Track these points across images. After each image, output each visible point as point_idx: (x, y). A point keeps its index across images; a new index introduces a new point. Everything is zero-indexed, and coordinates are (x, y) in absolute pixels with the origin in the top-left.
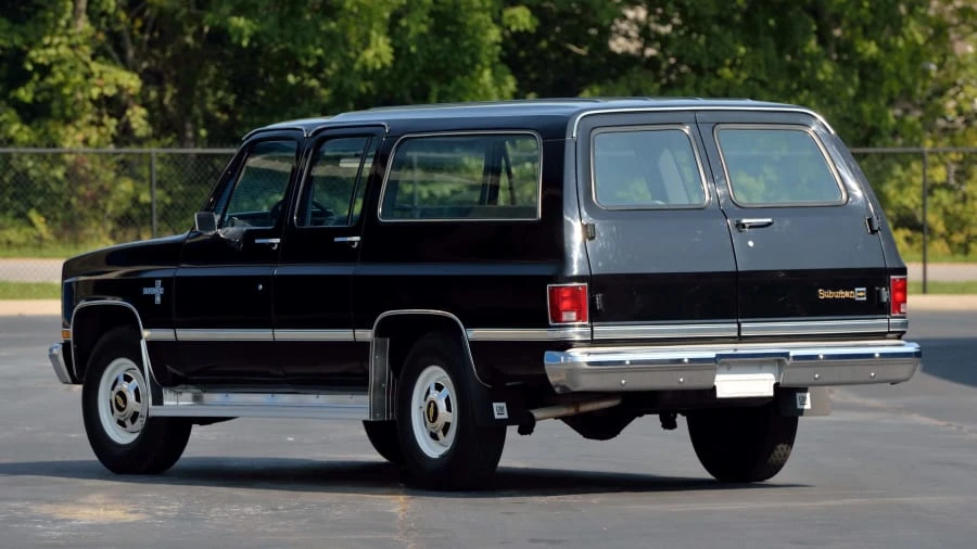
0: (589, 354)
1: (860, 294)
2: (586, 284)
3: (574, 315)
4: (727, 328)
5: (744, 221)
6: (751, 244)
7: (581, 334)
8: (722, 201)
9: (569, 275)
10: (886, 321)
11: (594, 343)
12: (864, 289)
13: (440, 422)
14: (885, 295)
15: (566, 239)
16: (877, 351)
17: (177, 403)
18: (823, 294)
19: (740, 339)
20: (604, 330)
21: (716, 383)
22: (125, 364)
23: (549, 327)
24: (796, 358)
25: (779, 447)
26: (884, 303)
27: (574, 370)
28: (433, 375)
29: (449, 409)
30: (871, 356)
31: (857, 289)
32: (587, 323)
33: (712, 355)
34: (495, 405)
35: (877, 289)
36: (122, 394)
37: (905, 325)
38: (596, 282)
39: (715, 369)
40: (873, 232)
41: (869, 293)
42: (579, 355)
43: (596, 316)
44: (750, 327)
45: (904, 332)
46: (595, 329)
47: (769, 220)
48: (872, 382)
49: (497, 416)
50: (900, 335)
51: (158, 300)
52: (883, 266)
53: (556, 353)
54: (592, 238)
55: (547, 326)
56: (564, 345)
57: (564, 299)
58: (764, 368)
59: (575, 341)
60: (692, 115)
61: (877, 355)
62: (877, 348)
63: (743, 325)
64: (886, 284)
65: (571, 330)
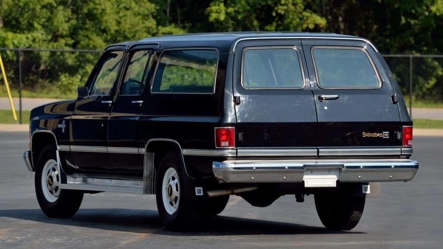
0: (236, 163)
1: (386, 135)
2: (234, 128)
3: (227, 143)
4: (312, 151)
5: (323, 96)
6: (326, 108)
7: (231, 153)
8: (312, 86)
9: (226, 122)
10: (400, 149)
11: (237, 158)
12: (388, 132)
13: (173, 197)
14: (399, 136)
15: (225, 104)
16: (393, 164)
17: (74, 183)
18: (365, 135)
19: (318, 157)
20: (242, 152)
21: (303, 180)
22: (53, 162)
23: (215, 149)
24: (347, 167)
25: (355, 212)
26: (399, 140)
27: (226, 172)
28: (171, 172)
29: (177, 190)
30: (390, 167)
31: (384, 132)
32: (234, 147)
33: (301, 165)
34: (196, 188)
35: (395, 132)
36: (51, 177)
37: (411, 151)
38: (239, 127)
39: (303, 172)
40: (394, 103)
41: (390, 135)
42: (230, 164)
43: (239, 144)
44: (324, 151)
45: (411, 155)
46: (238, 151)
47: (337, 96)
48: (390, 180)
49: (197, 194)
50: (408, 157)
51: (63, 130)
52: (399, 120)
53: (218, 163)
54: (238, 104)
55: (214, 148)
56: (223, 159)
57: (223, 135)
58: (331, 172)
59: (229, 157)
60: (300, 41)
61: (393, 167)
62: (393, 163)
63: (320, 150)
64: (400, 130)
65: (226, 151)
